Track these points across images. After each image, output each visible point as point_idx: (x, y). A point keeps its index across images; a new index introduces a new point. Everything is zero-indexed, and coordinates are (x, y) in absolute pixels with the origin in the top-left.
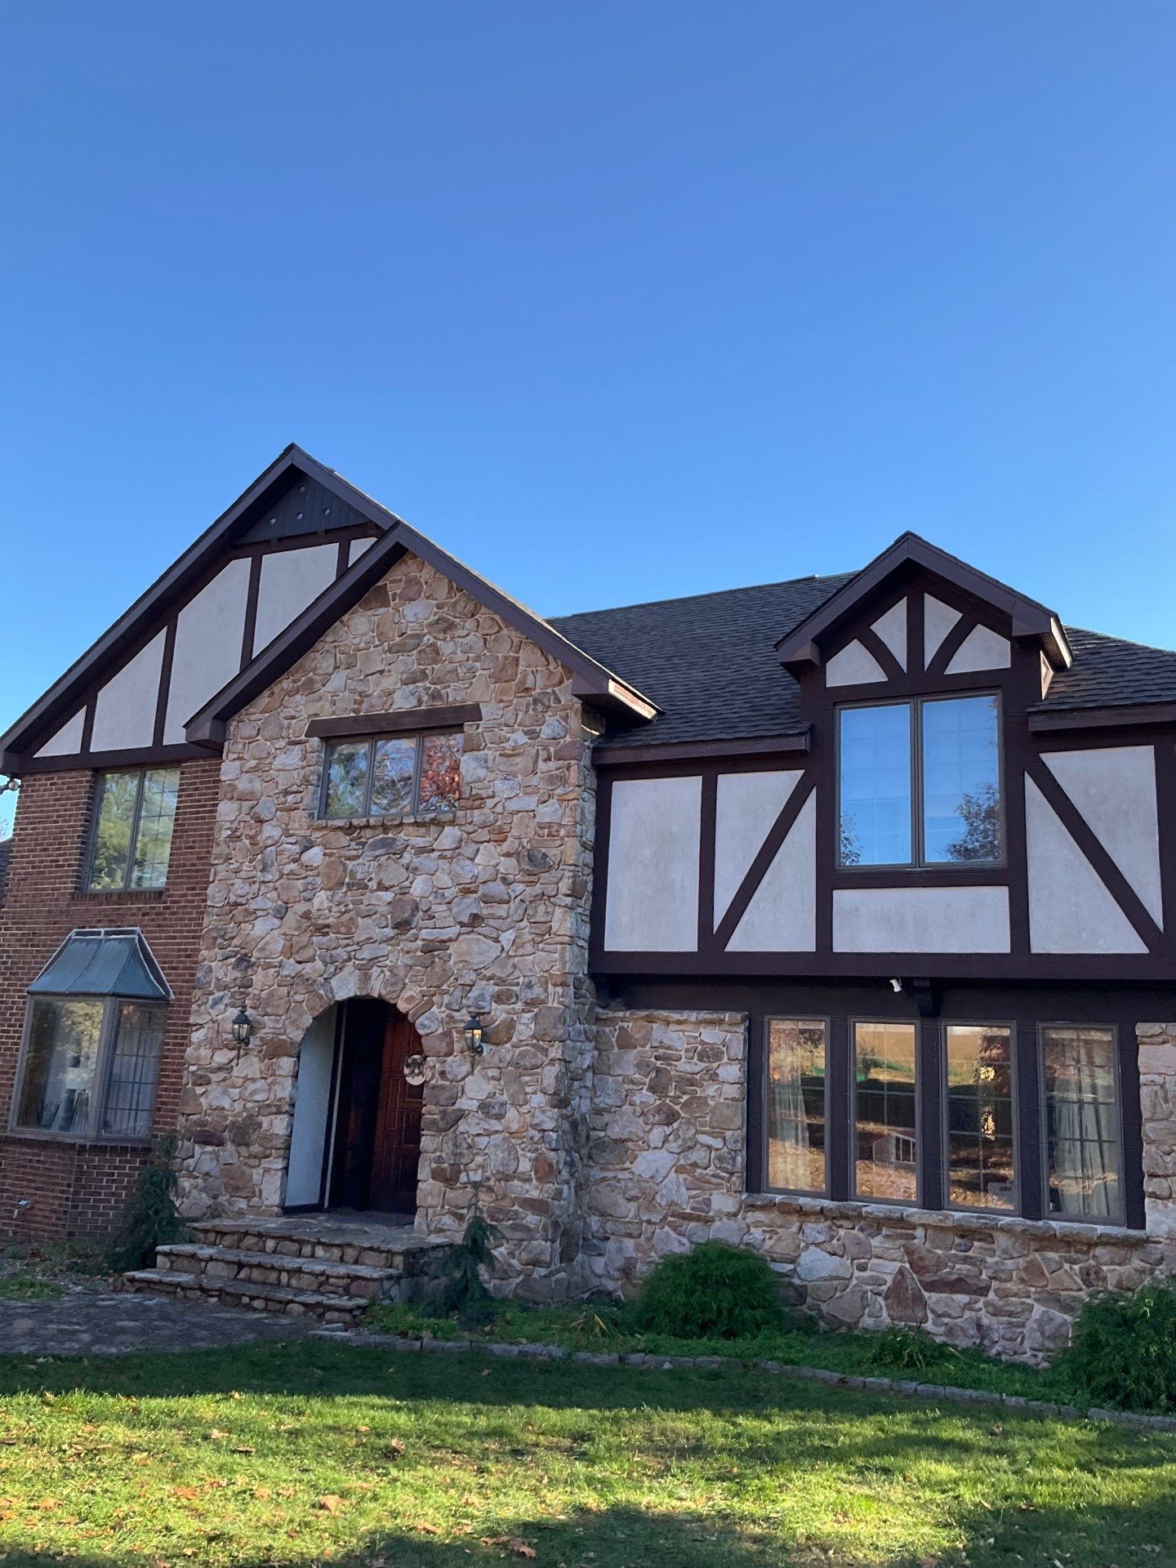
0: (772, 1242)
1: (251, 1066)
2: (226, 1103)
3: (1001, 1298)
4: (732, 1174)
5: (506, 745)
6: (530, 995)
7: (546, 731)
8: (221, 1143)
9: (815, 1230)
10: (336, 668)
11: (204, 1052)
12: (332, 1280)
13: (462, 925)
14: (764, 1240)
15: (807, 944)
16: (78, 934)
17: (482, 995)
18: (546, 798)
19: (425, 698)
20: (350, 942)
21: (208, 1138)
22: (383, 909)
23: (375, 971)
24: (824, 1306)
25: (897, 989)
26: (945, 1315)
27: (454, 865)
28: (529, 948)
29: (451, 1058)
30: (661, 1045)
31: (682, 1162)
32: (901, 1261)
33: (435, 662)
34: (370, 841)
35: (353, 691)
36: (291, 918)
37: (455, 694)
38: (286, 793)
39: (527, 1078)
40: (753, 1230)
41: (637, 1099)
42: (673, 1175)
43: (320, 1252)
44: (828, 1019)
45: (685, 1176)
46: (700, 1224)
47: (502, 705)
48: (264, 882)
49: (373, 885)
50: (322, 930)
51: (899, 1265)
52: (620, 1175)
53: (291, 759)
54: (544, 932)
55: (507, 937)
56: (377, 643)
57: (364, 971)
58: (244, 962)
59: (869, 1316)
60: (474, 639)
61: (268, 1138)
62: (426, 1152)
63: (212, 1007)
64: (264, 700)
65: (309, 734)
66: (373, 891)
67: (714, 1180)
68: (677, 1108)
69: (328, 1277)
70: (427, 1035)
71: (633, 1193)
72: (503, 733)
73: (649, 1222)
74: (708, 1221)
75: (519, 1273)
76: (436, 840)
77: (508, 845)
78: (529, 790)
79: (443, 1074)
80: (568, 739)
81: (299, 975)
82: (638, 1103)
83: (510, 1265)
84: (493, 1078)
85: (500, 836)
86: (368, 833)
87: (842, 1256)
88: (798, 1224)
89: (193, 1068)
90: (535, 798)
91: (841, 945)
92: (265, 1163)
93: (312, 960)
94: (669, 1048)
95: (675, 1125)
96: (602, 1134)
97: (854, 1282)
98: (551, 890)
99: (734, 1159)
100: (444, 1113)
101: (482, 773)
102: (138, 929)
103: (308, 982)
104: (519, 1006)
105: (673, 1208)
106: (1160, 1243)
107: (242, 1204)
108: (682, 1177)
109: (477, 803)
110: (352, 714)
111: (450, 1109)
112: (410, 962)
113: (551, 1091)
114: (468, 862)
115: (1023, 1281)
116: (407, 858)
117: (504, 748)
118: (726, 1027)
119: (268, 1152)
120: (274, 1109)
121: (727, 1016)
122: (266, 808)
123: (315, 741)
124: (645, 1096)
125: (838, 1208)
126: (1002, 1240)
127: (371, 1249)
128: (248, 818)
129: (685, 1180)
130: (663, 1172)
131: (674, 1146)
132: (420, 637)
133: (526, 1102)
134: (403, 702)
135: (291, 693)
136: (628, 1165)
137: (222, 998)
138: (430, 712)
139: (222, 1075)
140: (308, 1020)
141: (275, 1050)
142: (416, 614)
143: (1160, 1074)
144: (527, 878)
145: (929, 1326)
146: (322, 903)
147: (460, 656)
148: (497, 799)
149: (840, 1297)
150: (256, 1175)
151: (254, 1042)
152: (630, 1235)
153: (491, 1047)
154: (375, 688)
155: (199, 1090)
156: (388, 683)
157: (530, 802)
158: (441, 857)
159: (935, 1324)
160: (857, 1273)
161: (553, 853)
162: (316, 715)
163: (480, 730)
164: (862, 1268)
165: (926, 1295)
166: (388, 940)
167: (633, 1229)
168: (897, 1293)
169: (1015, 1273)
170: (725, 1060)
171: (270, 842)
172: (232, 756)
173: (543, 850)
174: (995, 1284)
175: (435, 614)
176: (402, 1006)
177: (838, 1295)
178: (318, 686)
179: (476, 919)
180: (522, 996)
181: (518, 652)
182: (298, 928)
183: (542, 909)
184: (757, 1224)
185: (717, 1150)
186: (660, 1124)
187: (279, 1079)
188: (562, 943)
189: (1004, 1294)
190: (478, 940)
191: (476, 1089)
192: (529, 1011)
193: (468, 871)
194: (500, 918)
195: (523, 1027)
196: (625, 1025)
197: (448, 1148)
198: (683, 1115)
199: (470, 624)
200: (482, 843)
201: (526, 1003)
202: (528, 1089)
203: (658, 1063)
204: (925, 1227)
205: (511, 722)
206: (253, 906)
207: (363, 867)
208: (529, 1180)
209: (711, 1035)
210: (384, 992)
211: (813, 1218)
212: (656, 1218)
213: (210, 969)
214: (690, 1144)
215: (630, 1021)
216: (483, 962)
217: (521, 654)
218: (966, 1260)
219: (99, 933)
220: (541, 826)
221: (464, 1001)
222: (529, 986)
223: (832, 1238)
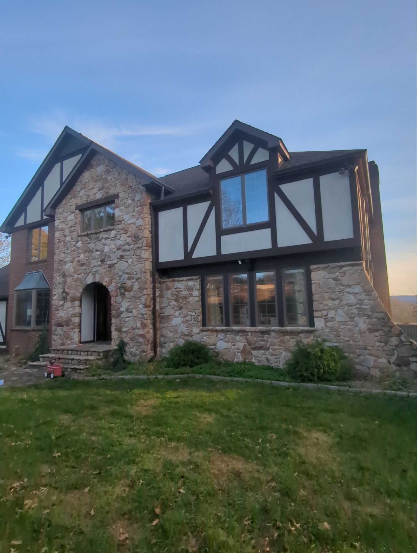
0: (209, 340)
1: (68, 304)
2: (63, 315)
3: (273, 351)
4: (198, 322)
5: (126, 204)
6: (137, 277)
7: (137, 198)
8: (63, 326)
9: (221, 336)
10: (81, 189)
11: (57, 302)
12: (82, 361)
13: (118, 259)
14: (207, 340)
15: (214, 253)
16: (28, 274)
17: (124, 278)
18: (138, 218)
19: (104, 194)
20: (90, 267)
21: (60, 325)
22: (98, 257)
23: (97, 274)
24: (224, 357)
25: (240, 263)
26: (257, 357)
27: (115, 242)
28: (136, 263)
29: (118, 297)
30: (177, 288)
31: (184, 320)
32: (245, 342)
33: (106, 183)
34: (93, 238)
35: (86, 195)
36: (75, 262)
37: (112, 192)
38: (71, 227)
39: (137, 301)
40: (204, 337)
41: (171, 304)
42: (182, 324)
43: (82, 353)
44: (222, 275)
45: (185, 324)
46: (190, 337)
47: (124, 193)
48: (68, 253)
49: (94, 250)
50: (83, 265)
51: (244, 343)
52: (168, 325)
53: (72, 217)
54: (139, 258)
55: (130, 261)
56: (91, 180)
57: (94, 275)
58: (64, 276)
59: (237, 359)
60: (116, 174)
61: (73, 323)
62: (113, 324)
63: (58, 289)
64: (64, 202)
65: (76, 209)
66: (95, 252)
67: (192, 324)
68: (182, 305)
69: (81, 360)
70: (111, 291)
71: (171, 330)
72: (125, 201)
73: (176, 338)
74: (192, 336)
75: (139, 355)
76: (110, 235)
77: (129, 234)
78: (133, 216)
79: (116, 302)
80: (143, 200)
81: (78, 278)
82: (172, 305)
83: (136, 353)
84: (129, 301)
85: (126, 231)
86: (92, 236)
87: (228, 342)
88: (216, 335)
89: (54, 306)
90: (135, 219)
91: (223, 252)
92: (74, 330)
93: (81, 274)
94: (179, 288)
95: (182, 310)
96: (163, 315)
97: (232, 349)
98: (140, 245)
99: (198, 318)
100: (117, 313)
101: (121, 213)
102: (41, 271)
103: (80, 280)
104: (134, 280)
105: (182, 333)
106: (319, 331)
107: (69, 342)
108: (184, 324)
109: (119, 223)
110: (86, 202)
111: (118, 311)
112: (105, 271)
113: (144, 303)
114: (119, 240)
115: (279, 345)
116: (103, 241)
117: (126, 206)
118: (194, 281)
119: (74, 327)
120: (75, 316)
121: (194, 277)
122: (67, 232)
123: (77, 211)
124: (173, 303)
125: (227, 329)
126: (273, 334)
127: (94, 351)
128: (62, 236)
129: (185, 325)
130: (179, 324)
131: (182, 316)
132: (102, 176)
133: (138, 307)
134: (99, 196)
135: (71, 198)
136: (170, 323)
137: (60, 286)
138: (106, 198)
139: (61, 308)
140: (81, 290)
141: (73, 300)
142: (100, 169)
143: (318, 280)
144: (134, 243)
145: (253, 360)
146: (82, 257)
147: (113, 180)
148: (125, 221)
149: (228, 354)
150: (72, 334)
151: (68, 298)
152: (171, 342)
153: (127, 293)
154: (91, 193)
155: (57, 312)
156: (95, 191)
157: (134, 220)
158: (111, 240)
159: (255, 359)
160: (233, 347)
161: (141, 235)
162: (77, 204)
163: (119, 201)
164: (234, 345)
165: (252, 351)
166: (99, 266)
167: (172, 340)
168: (244, 352)
169: (277, 343)
170: (194, 290)
171: (68, 242)
172: (57, 219)
173: (138, 234)
174: (271, 347)
175: (105, 169)
176: (104, 284)
177: (228, 353)
178: (77, 195)
179: (122, 257)
180: (135, 277)
181: (128, 176)
182: (77, 265)
183: (138, 251)
184: (205, 335)
185: (193, 316)
186: (178, 310)
187: (75, 307)
188: (144, 261)
189: (274, 350)
190: (122, 262)
191: (125, 305)
192: (137, 282)
193: (119, 243)
194: (128, 255)
195: (135, 286)
196: (167, 283)
197: (118, 322)
198: (184, 307)
199: (115, 170)
200: (122, 234)
201: (136, 279)
202: (138, 304)
203: (177, 293)
204: (251, 332)
205: (127, 198)
206: (65, 260)
207: (92, 246)
208: (139, 329)
209: (190, 283)
210: (99, 280)
211: (220, 332)
212: (178, 336)
213: (56, 279)
214: (186, 315)
215: (168, 282)
216: (124, 269)
217: (129, 177)
218: (263, 341)
219: (32, 273)
220: (137, 227)
221: (120, 281)
222: (137, 274)
223: (225, 337)
